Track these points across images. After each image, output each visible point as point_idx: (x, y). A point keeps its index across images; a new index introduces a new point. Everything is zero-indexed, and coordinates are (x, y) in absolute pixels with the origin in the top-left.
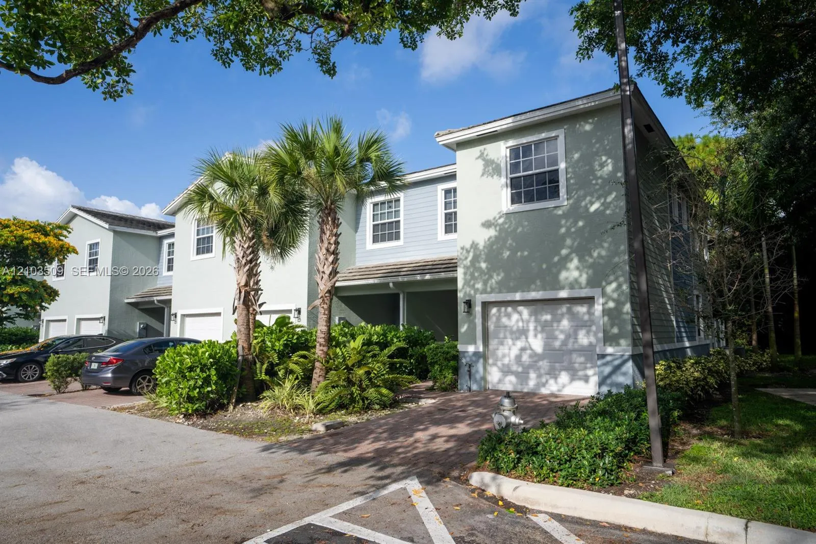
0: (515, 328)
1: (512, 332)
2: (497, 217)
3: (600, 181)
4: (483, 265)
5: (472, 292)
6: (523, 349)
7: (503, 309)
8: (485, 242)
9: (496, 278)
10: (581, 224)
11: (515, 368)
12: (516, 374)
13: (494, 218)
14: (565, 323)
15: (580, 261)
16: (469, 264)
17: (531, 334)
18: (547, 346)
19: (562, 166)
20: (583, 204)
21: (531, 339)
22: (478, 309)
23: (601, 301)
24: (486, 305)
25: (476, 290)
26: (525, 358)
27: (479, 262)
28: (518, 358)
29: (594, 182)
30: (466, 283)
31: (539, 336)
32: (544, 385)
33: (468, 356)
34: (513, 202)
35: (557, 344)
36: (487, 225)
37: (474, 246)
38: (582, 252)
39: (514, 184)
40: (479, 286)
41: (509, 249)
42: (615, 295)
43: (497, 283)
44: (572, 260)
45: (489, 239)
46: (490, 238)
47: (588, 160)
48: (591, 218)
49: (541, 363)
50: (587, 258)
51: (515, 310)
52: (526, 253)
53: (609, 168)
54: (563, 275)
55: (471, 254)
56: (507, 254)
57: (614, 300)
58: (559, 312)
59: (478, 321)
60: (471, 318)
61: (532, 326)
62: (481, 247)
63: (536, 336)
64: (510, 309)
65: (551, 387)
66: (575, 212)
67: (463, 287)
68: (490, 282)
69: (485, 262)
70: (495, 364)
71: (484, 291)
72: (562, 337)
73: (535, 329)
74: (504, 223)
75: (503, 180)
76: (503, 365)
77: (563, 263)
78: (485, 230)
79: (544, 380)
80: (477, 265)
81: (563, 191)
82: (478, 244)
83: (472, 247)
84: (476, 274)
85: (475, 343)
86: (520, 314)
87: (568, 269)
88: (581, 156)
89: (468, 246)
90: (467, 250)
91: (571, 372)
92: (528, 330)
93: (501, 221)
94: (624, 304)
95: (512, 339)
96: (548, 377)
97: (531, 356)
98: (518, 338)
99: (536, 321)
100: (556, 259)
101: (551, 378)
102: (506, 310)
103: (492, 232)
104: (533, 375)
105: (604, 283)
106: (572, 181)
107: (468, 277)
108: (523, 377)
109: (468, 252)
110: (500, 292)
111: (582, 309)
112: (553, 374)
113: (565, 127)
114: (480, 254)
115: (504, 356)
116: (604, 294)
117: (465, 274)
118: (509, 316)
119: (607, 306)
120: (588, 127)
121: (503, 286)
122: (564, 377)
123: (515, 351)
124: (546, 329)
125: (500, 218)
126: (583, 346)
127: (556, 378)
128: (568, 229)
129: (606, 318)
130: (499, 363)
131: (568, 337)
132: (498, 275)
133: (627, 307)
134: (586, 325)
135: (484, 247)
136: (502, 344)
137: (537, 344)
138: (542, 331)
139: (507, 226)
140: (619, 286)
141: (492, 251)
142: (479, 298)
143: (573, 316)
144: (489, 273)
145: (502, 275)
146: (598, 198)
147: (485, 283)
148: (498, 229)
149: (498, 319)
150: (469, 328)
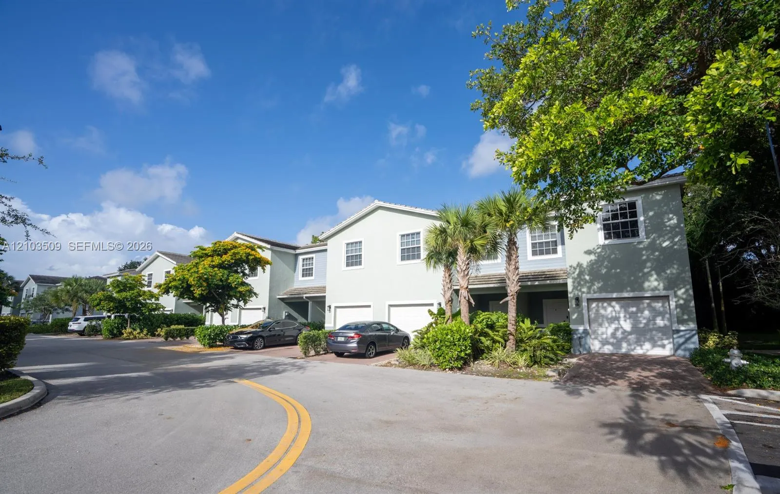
0: (610, 316)
1: (607, 319)
2: (596, 248)
3: (668, 228)
4: (587, 277)
5: (580, 293)
6: (616, 329)
7: (600, 304)
8: (588, 263)
9: (597, 285)
10: (657, 253)
11: (612, 340)
12: (612, 344)
13: (594, 249)
14: (646, 313)
15: (658, 275)
16: (576, 276)
17: (622, 319)
18: (634, 326)
19: (642, 219)
20: (658, 242)
21: (622, 322)
22: (585, 304)
23: (675, 300)
24: (589, 301)
25: (583, 292)
26: (619, 334)
27: (584, 276)
28: (613, 335)
29: (664, 229)
30: (575, 288)
31: (628, 321)
32: (633, 350)
33: (579, 333)
34: (606, 238)
35: (642, 325)
36: (589, 252)
37: (579, 265)
38: (659, 269)
39: (606, 227)
40: (585, 290)
42: (684, 296)
43: (598, 288)
44: (652, 275)
45: (590, 262)
46: (591, 260)
47: (659, 216)
48: (663, 250)
49: (630, 337)
50: (663, 274)
51: (610, 305)
52: (618, 270)
53: (675, 221)
54: (647, 284)
55: (577, 272)
56: (604, 271)
57: (683, 299)
58: (641, 306)
59: (585, 311)
60: (580, 309)
61: (622, 315)
62: (585, 266)
63: (625, 321)
64: (605, 304)
65: (639, 351)
66: (652, 247)
67: (572, 291)
68: (593, 288)
69: (588, 275)
70: (596, 338)
71: (589, 293)
72: (644, 321)
73: (625, 316)
74: (601, 252)
75: (599, 226)
76: (602, 339)
77: (646, 277)
78: (587, 256)
79: (633, 347)
80: (582, 277)
81: (642, 233)
82: (582, 264)
83: (577, 266)
84: (582, 283)
85: (583, 325)
86: (613, 307)
87: (648, 281)
88: (655, 213)
89: (575, 265)
90: (574, 268)
91: (652, 342)
92: (619, 317)
93: (599, 250)
94: (690, 302)
95: (608, 323)
96: (636, 345)
97: (622, 333)
98: (612, 323)
99: (626, 311)
100: (640, 274)
101: (638, 345)
102: (602, 305)
103: (593, 257)
104: (624, 345)
105: (676, 289)
106: (649, 228)
107: (576, 284)
108: (617, 345)
109: (575, 269)
110: (601, 292)
111: (658, 305)
112: (639, 343)
113: (643, 196)
114: (584, 270)
115: (603, 334)
116: (676, 296)
117: (574, 282)
118: (605, 309)
119: (679, 303)
120: (658, 197)
121: (601, 290)
122: (647, 346)
123: (610, 331)
124: (633, 316)
125: (598, 248)
126: (660, 327)
127: (641, 346)
128: (648, 256)
129: (678, 310)
130: (600, 338)
131: (649, 320)
132: (599, 283)
133: (692, 304)
134: (662, 314)
135: (587, 266)
136: (601, 325)
137: (627, 326)
138: (630, 318)
139: (603, 254)
140: (687, 291)
141: (593, 269)
142: (585, 296)
143: (653, 310)
144: (592, 282)
145: (602, 283)
146: (668, 239)
147: (589, 288)
148: (597, 255)
149: (597, 311)
150: (578, 315)
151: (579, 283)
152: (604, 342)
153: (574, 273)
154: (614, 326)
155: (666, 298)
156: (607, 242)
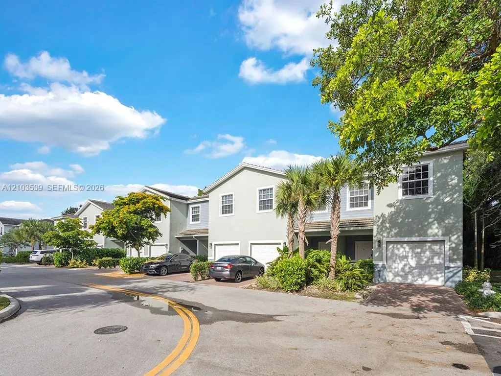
0: (401, 255)
1: (400, 257)
3: (450, 187)
4: (388, 225)
5: (381, 237)
6: (405, 265)
8: (389, 214)
9: (394, 231)
10: (440, 207)
11: (401, 273)
12: (401, 276)
13: (394, 203)
14: (428, 253)
15: (438, 224)
16: (380, 224)
17: (410, 257)
18: (418, 263)
19: (431, 179)
20: (441, 198)
21: (410, 260)
22: (384, 245)
23: (449, 244)
24: (388, 243)
25: (384, 237)
26: (407, 269)
28: (403, 269)
29: (447, 187)
30: (378, 233)
31: (414, 259)
32: (415, 281)
33: (379, 268)
34: (403, 195)
35: (423, 263)
36: (390, 206)
37: (383, 215)
38: (440, 219)
39: (404, 186)
40: (385, 235)
41: (401, 218)
42: (456, 241)
43: (395, 233)
44: (434, 224)
46: (392, 212)
47: (445, 176)
48: (445, 205)
49: (414, 271)
50: (442, 223)
51: (402, 247)
52: (410, 220)
53: (456, 181)
54: (430, 231)
55: (381, 220)
56: (400, 220)
57: (455, 243)
58: (424, 248)
59: (384, 251)
60: (381, 249)
61: (410, 254)
63: (412, 259)
64: (399, 246)
65: (420, 282)
66: (437, 202)
67: (377, 235)
68: (391, 233)
69: (388, 223)
70: (390, 272)
71: (388, 237)
72: (426, 260)
73: (412, 256)
74: (399, 205)
75: (399, 184)
76: (395, 272)
77: (430, 225)
78: (388, 208)
79: (416, 279)
80: (384, 225)
81: (430, 191)
82: (385, 215)
83: (381, 216)
84: (384, 229)
85: (382, 260)
86: (404, 248)
87: (432, 229)
88: (442, 174)
89: (379, 216)
91: (430, 275)
92: (408, 256)
93: (398, 204)
94: (460, 245)
95: (400, 260)
96: (418, 278)
97: (409, 268)
98: (402, 260)
99: (413, 252)
100: (426, 223)
101: (420, 278)
102: (397, 246)
103: (393, 209)
104: (410, 277)
105: (450, 236)
106: (436, 187)
107: (379, 230)
108: (405, 277)
109: (379, 218)
110: (396, 237)
111: (436, 247)
112: (420, 275)
113: (434, 160)
114: (386, 220)
116: (450, 241)
118: (398, 249)
119: (452, 246)
120: (446, 161)
121: (396, 235)
122: (426, 278)
123: (401, 266)
124: (418, 256)
125: (397, 202)
126: (436, 265)
127: (422, 278)
128: (433, 210)
129: (451, 252)
130: (393, 271)
131: (429, 259)
132: (395, 229)
133: (461, 247)
134: (439, 254)
135: (388, 216)
136: (394, 262)
137: (413, 263)
138: (415, 257)
139: (400, 207)
140: (458, 237)
141: (392, 218)
142: (385, 240)
143: (432, 251)
144: (390, 229)
145: (398, 230)
146: (449, 196)
147: (389, 233)
148: (396, 208)
149: (393, 251)
150: (379, 254)
151: (382, 229)
152: (396, 275)
153: (378, 221)
154: (403, 263)
155: (443, 242)
156: (404, 197)
